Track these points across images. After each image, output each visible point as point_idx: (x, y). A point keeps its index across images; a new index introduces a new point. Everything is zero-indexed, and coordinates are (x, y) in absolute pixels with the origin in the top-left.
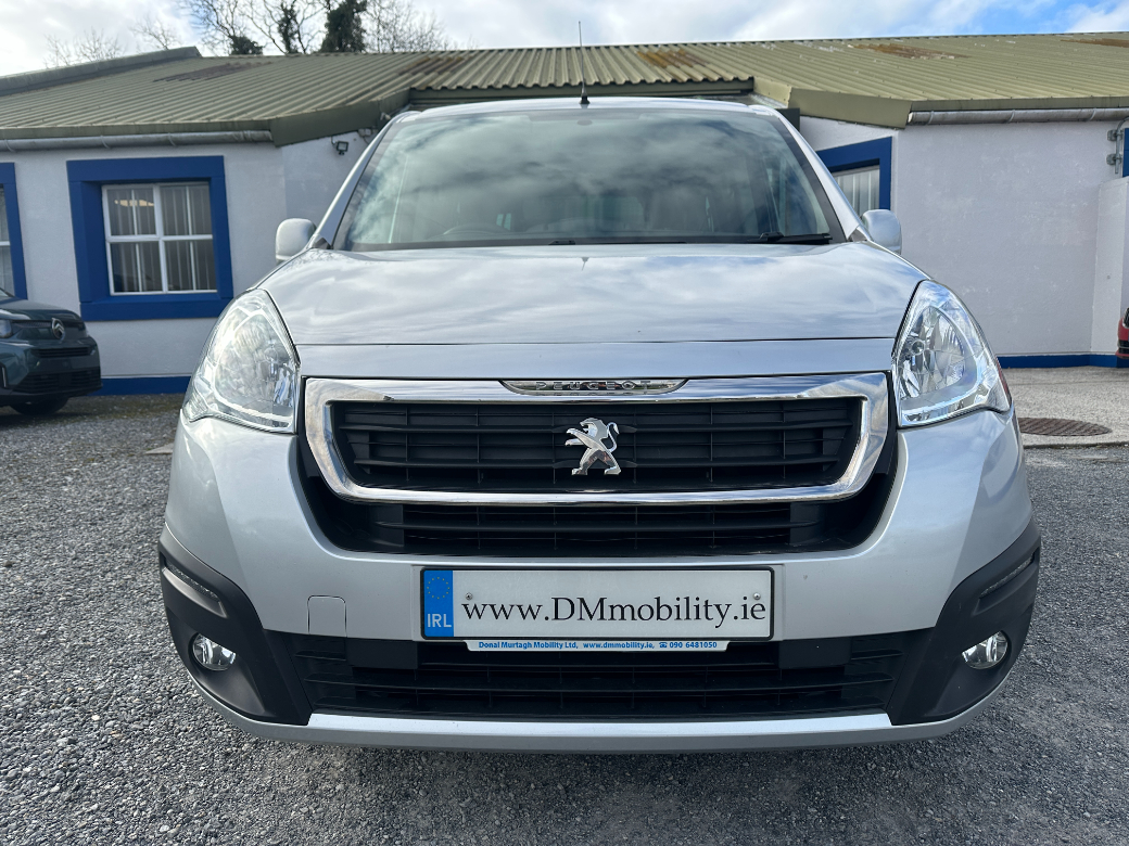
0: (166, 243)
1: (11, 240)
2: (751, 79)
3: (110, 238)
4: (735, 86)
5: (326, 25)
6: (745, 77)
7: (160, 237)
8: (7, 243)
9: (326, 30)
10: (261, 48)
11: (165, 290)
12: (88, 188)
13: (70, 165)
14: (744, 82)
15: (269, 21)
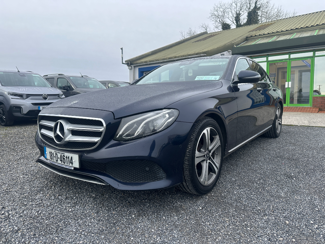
5: (247, 16)
9: (247, 17)
10: (230, 25)
15: (233, 18)
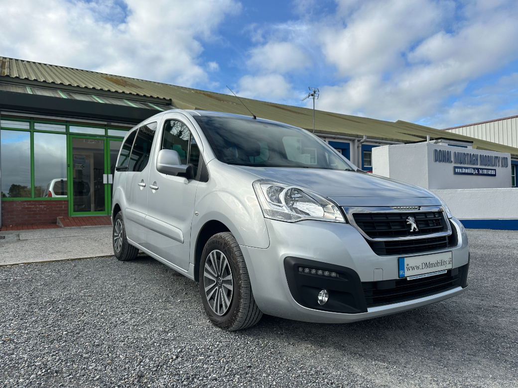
2: (170, 100)
4: (164, 101)
6: (168, 98)
14: (167, 100)
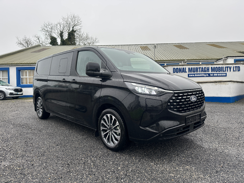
0: (28, 78)
1: (8, 77)
3: (21, 77)
5: (68, 35)
7: (28, 77)
8: (8, 78)
10: (56, 38)
11: (28, 84)
12: (19, 71)
13: (16, 68)
15: (58, 33)
